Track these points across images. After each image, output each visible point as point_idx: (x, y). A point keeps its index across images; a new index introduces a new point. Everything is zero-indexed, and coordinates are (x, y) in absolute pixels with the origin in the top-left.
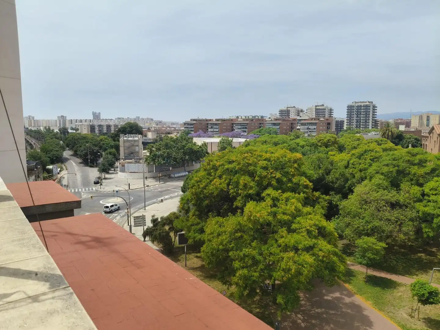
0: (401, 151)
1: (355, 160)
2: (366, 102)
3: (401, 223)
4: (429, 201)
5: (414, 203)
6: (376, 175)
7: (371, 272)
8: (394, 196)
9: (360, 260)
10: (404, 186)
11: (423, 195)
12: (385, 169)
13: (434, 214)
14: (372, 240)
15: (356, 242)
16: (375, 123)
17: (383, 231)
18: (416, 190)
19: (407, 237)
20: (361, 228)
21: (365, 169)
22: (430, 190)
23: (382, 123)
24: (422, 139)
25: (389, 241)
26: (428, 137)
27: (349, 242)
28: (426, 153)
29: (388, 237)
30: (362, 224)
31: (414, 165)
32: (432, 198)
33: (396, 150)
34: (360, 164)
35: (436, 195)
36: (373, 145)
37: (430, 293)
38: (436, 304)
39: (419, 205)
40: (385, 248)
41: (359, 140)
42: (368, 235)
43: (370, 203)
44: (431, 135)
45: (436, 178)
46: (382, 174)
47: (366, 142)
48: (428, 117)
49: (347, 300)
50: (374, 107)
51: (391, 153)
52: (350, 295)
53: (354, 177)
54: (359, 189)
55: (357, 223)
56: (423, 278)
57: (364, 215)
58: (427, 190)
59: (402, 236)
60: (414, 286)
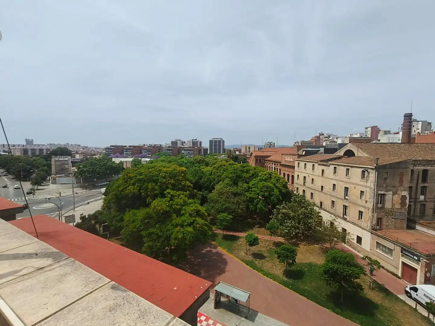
0: (238, 165)
1: (215, 170)
2: (219, 139)
3: (239, 204)
4: (252, 191)
5: (245, 193)
6: (226, 179)
7: (225, 233)
8: (235, 189)
9: (219, 227)
10: (240, 184)
11: (249, 188)
12: (231, 175)
13: (254, 198)
14: (226, 214)
15: (217, 217)
16: (224, 150)
17: (231, 209)
18: (245, 185)
19: (242, 211)
20: (220, 208)
21: (221, 176)
22: (252, 185)
23: (227, 150)
24: (247, 159)
25: (234, 214)
26: (249, 158)
27: (213, 217)
28: (249, 166)
29: (233, 212)
30: (220, 206)
31: (244, 172)
32: (253, 189)
33: (235, 165)
34: (218, 173)
35: (255, 187)
36: (224, 162)
37: (254, 239)
38: (257, 245)
39: (248, 193)
40: (232, 218)
41: (216, 159)
42: (223, 212)
43: (224, 194)
44: (251, 157)
45: (254, 179)
46: (229, 178)
47: (220, 161)
48: (249, 147)
49: (214, 251)
50: (223, 141)
51: (233, 166)
52: (215, 248)
53: (215, 180)
54: (217, 187)
55: (218, 206)
56: (250, 232)
57: (221, 201)
58: (250, 186)
59: (240, 211)
60: (246, 237)
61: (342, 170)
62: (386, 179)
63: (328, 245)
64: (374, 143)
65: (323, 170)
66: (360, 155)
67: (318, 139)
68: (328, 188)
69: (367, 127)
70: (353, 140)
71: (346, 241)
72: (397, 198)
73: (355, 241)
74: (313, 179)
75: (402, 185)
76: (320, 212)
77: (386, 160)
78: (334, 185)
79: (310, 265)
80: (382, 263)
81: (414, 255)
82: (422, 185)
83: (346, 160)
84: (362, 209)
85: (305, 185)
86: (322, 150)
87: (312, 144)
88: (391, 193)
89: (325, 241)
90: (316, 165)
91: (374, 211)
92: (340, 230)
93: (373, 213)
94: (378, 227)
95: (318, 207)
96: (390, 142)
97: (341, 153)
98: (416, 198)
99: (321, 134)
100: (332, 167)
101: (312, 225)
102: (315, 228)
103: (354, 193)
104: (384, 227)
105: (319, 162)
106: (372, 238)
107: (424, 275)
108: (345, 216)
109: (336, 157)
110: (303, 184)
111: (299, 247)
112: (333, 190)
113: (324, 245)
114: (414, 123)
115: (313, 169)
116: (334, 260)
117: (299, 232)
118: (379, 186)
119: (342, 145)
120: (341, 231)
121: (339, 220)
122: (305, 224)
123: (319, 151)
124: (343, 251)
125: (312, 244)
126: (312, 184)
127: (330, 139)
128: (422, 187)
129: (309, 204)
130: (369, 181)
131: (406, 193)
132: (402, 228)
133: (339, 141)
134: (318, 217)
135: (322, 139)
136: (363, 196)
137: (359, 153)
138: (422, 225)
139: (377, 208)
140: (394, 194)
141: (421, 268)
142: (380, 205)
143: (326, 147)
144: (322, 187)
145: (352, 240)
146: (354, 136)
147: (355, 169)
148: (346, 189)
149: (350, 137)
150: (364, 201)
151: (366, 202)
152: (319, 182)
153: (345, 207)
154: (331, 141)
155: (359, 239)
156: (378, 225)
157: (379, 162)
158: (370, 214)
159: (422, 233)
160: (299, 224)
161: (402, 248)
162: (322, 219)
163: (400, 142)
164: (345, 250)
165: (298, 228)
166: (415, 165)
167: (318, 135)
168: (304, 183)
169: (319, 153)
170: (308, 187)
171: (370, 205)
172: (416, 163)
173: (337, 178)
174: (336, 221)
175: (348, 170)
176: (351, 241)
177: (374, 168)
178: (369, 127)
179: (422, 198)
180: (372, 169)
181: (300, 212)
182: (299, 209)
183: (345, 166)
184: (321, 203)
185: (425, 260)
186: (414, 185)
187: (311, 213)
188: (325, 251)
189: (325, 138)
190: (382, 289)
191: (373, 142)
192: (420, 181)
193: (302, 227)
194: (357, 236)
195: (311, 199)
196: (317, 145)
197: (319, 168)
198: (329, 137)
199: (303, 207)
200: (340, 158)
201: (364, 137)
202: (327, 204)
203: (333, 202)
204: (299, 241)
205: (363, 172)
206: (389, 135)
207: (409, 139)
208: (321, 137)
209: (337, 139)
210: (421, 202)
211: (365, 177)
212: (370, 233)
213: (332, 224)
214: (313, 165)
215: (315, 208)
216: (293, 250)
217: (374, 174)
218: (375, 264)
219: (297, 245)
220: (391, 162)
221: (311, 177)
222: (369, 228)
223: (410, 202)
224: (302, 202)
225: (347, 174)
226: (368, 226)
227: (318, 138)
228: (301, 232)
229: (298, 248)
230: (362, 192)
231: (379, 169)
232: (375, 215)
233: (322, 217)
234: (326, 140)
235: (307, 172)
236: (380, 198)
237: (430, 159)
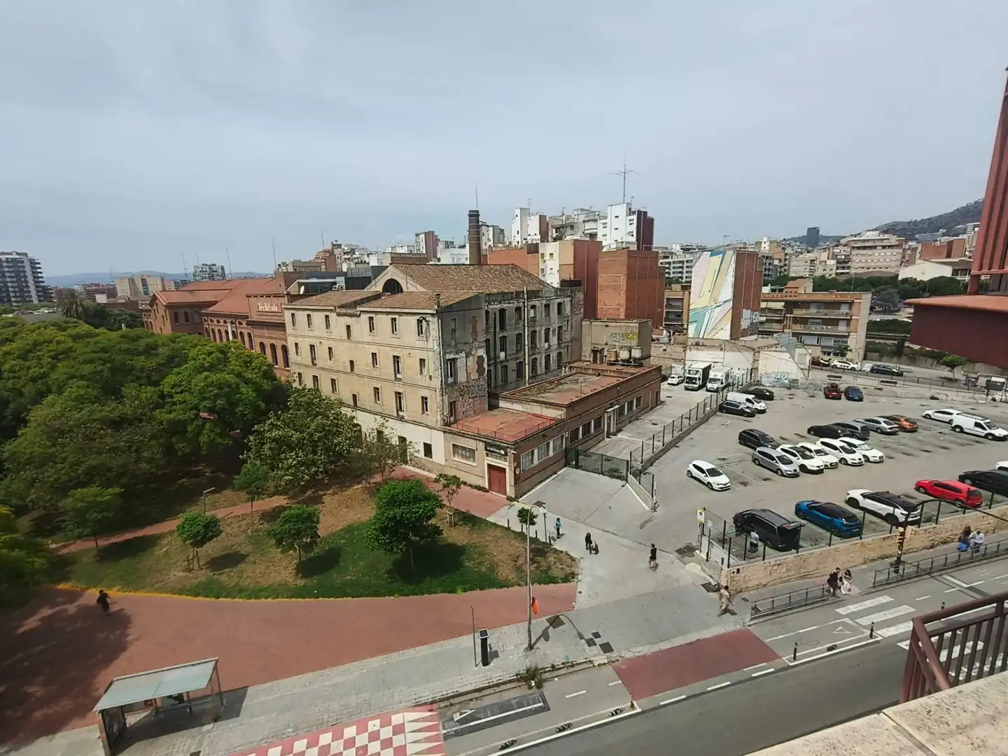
0: (105, 336)
1: (14, 362)
2: (11, 254)
3: (139, 448)
4: (175, 404)
5: (151, 412)
6: (70, 382)
7: (104, 542)
8: (114, 409)
9: (76, 532)
10: (129, 390)
11: (162, 396)
12: (88, 369)
13: (186, 420)
14: (94, 489)
15: (60, 504)
16: (45, 293)
17: (110, 470)
18: (149, 392)
19: (153, 465)
20: (64, 478)
21: (44, 376)
22: (172, 388)
23: (59, 292)
24: (141, 315)
25: (125, 480)
26: (149, 311)
27: (45, 512)
28: (153, 334)
29: (120, 475)
30: (63, 472)
31: (139, 354)
32: (177, 398)
33: (98, 335)
34: (29, 368)
35: (181, 392)
36: (50, 332)
37: (206, 526)
38: (216, 536)
39: (160, 413)
40: (120, 494)
41: (13, 324)
42: (83, 485)
43: (71, 431)
44: (155, 307)
45: (176, 370)
46: (82, 377)
47: (32, 327)
48: (143, 281)
49: (71, 609)
50: (33, 263)
51: (92, 340)
52: (73, 596)
53: (21, 394)
54: (38, 414)
55: (50, 474)
56: (192, 511)
57: (63, 455)
58: (166, 390)
59: (144, 465)
60: (181, 528)
61: (383, 322)
62: (454, 331)
63: (378, 478)
64: (431, 265)
65: (348, 327)
66: (412, 289)
67: (329, 256)
68: (364, 363)
69: (418, 232)
70: (397, 259)
71: (408, 458)
72: (472, 362)
73: (422, 454)
74: (330, 349)
75: (475, 339)
76: (354, 417)
77: (452, 296)
78: (374, 355)
79: (349, 530)
80: (463, 477)
81: (499, 448)
82: (501, 335)
83: (388, 300)
84: (425, 393)
85: (316, 365)
86: (341, 281)
87: (319, 269)
88: (463, 355)
89: (370, 472)
90: (333, 316)
91: (443, 392)
92: (395, 441)
93: (442, 396)
94: (452, 419)
95: (349, 406)
96: (455, 263)
97: (378, 286)
98: (496, 357)
99: (334, 245)
100: (365, 317)
101: (343, 446)
102: (349, 452)
103: (409, 365)
104: (460, 416)
105: (338, 310)
106: (446, 440)
107: (513, 474)
108: (400, 413)
109: (369, 295)
110: (311, 364)
111: (323, 503)
112: (374, 366)
113: (372, 481)
114: (484, 229)
115: (328, 326)
116: (393, 502)
117: (318, 471)
118: (445, 344)
119: (379, 270)
120: (398, 443)
121: (392, 423)
122: (327, 450)
123: (335, 283)
124: (406, 479)
125: (350, 486)
126: (330, 359)
127: (354, 256)
128: (500, 338)
129: (330, 406)
130: (430, 340)
131: (482, 352)
132: (482, 411)
133: (373, 261)
134: (351, 426)
135: (339, 256)
136: (424, 367)
137: (409, 285)
138: (506, 398)
139: (448, 385)
140: (467, 357)
141: (510, 466)
142: (450, 380)
143: (349, 276)
144: (352, 362)
145: (416, 454)
146: (398, 252)
147: (405, 317)
148: (396, 359)
149: (391, 253)
150: (428, 377)
151: (430, 377)
152: (344, 353)
153: (399, 395)
154: (356, 260)
155: (428, 449)
156: (452, 416)
157: (441, 302)
158: (439, 398)
159: (506, 411)
160: (315, 452)
161: (485, 442)
162: (360, 431)
163: (468, 263)
164: (408, 475)
165: (314, 463)
166: (489, 304)
167: (330, 247)
168: (313, 359)
169: (335, 288)
170: (323, 369)
171: (437, 383)
172: (490, 298)
173: (377, 340)
174: (386, 428)
175: (394, 320)
176: (416, 457)
177: (435, 312)
178: (422, 233)
179: (502, 355)
180: (432, 315)
181: (313, 426)
182: (310, 420)
183: (388, 313)
184: (354, 396)
185: (512, 452)
186: (491, 337)
187: (338, 424)
188: (374, 491)
189: (345, 253)
190: (467, 519)
191: (431, 263)
192: (498, 329)
193: (321, 457)
194: (424, 443)
195: (333, 392)
196: (331, 270)
197: (338, 323)
198: (353, 251)
199: (318, 414)
200: (377, 297)
201: (416, 252)
202: (366, 398)
203: (376, 390)
204: (321, 490)
205: (419, 322)
206: (451, 250)
207: (479, 258)
208: (337, 251)
209: (368, 256)
210: (502, 362)
211: (424, 330)
212: (442, 433)
213: (380, 433)
214: (327, 317)
215: (344, 410)
216: (309, 514)
217: (436, 324)
218: (453, 482)
219: (317, 500)
220: (457, 300)
221: (326, 344)
222: (439, 424)
223: (488, 365)
224: (314, 405)
225: (394, 329)
226: (437, 421)
227: (331, 253)
228: (321, 470)
229: (320, 506)
230: (422, 361)
231: (443, 313)
232: (446, 398)
233: (360, 426)
234: (348, 259)
235: (315, 333)
236: (450, 367)
237: (506, 291)
